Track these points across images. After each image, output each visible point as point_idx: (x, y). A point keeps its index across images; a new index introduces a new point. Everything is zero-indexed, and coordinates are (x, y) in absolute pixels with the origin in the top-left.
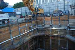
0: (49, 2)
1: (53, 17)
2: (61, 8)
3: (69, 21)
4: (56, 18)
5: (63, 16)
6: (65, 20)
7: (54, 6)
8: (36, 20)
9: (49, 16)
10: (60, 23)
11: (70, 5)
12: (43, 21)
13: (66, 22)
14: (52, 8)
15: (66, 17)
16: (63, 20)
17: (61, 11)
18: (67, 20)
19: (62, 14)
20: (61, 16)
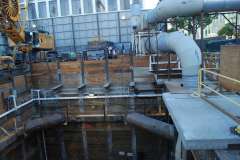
1: (86, 62)
2: (110, 35)
3: (132, 71)
6: (121, 71)
7: (90, 26)
10: (108, 78)
11: (135, 28)
12: (56, 77)
13: (125, 75)
14: (83, 34)
15: (125, 60)
16: (116, 71)
17: (111, 44)
18: (128, 71)
19: (114, 52)
20: (110, 57)
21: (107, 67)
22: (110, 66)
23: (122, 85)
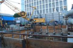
0: (46, 13)
2: (56, 19)
4: (52, 27)
5: (57, 25)
6: (58, 29)
8: (35, 28)
9: (46, 26)
10: (54, 31)
11: (63, 17)
13: (59, 30)
14: (48, 19)
15: (60, 26)
16: (57, 29)
17: (56, 21)
18: (60, 29)
19: (57, 24)
21: (54, 28)
22: (55, 28)
23: (59, 33)
